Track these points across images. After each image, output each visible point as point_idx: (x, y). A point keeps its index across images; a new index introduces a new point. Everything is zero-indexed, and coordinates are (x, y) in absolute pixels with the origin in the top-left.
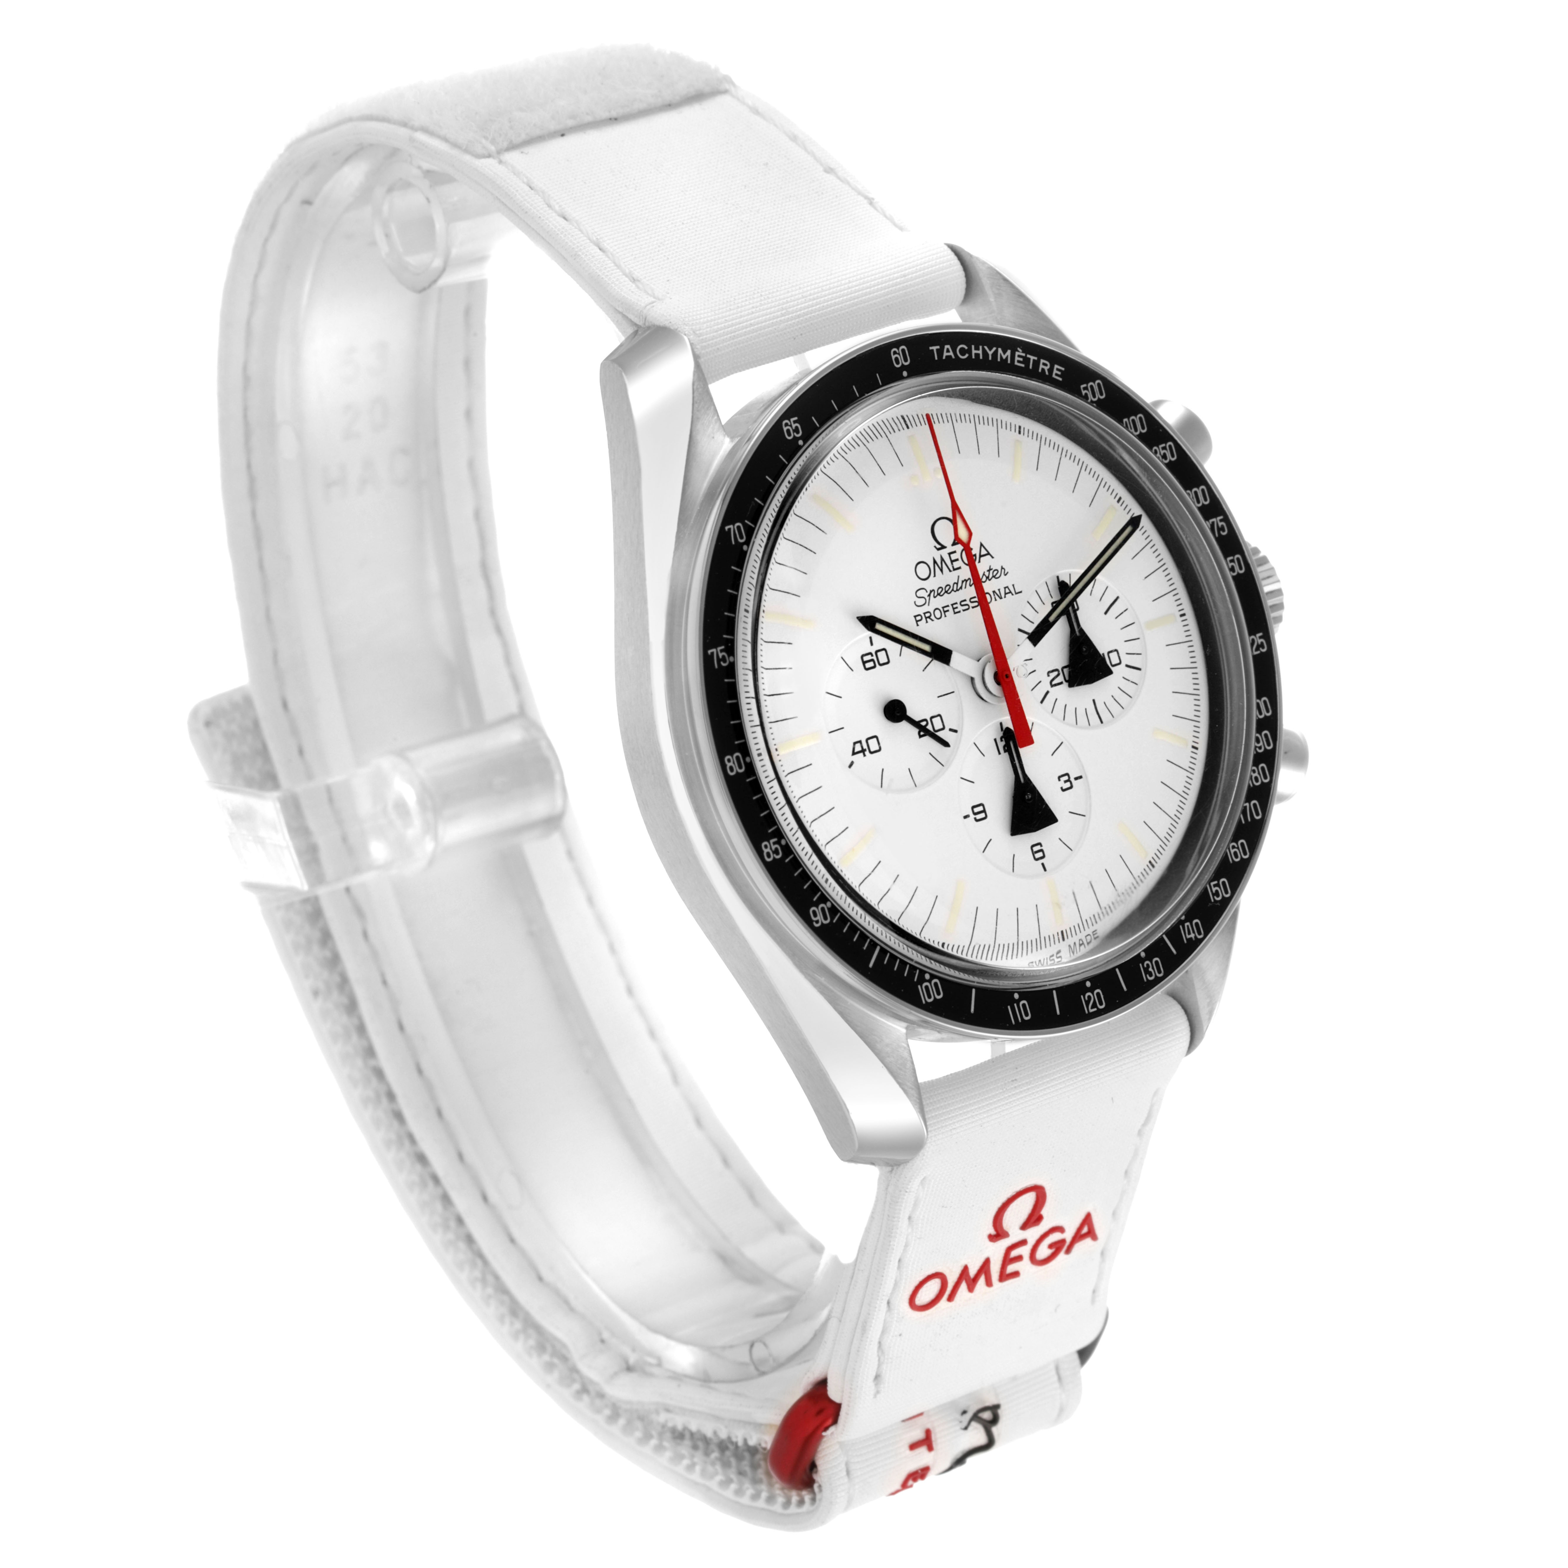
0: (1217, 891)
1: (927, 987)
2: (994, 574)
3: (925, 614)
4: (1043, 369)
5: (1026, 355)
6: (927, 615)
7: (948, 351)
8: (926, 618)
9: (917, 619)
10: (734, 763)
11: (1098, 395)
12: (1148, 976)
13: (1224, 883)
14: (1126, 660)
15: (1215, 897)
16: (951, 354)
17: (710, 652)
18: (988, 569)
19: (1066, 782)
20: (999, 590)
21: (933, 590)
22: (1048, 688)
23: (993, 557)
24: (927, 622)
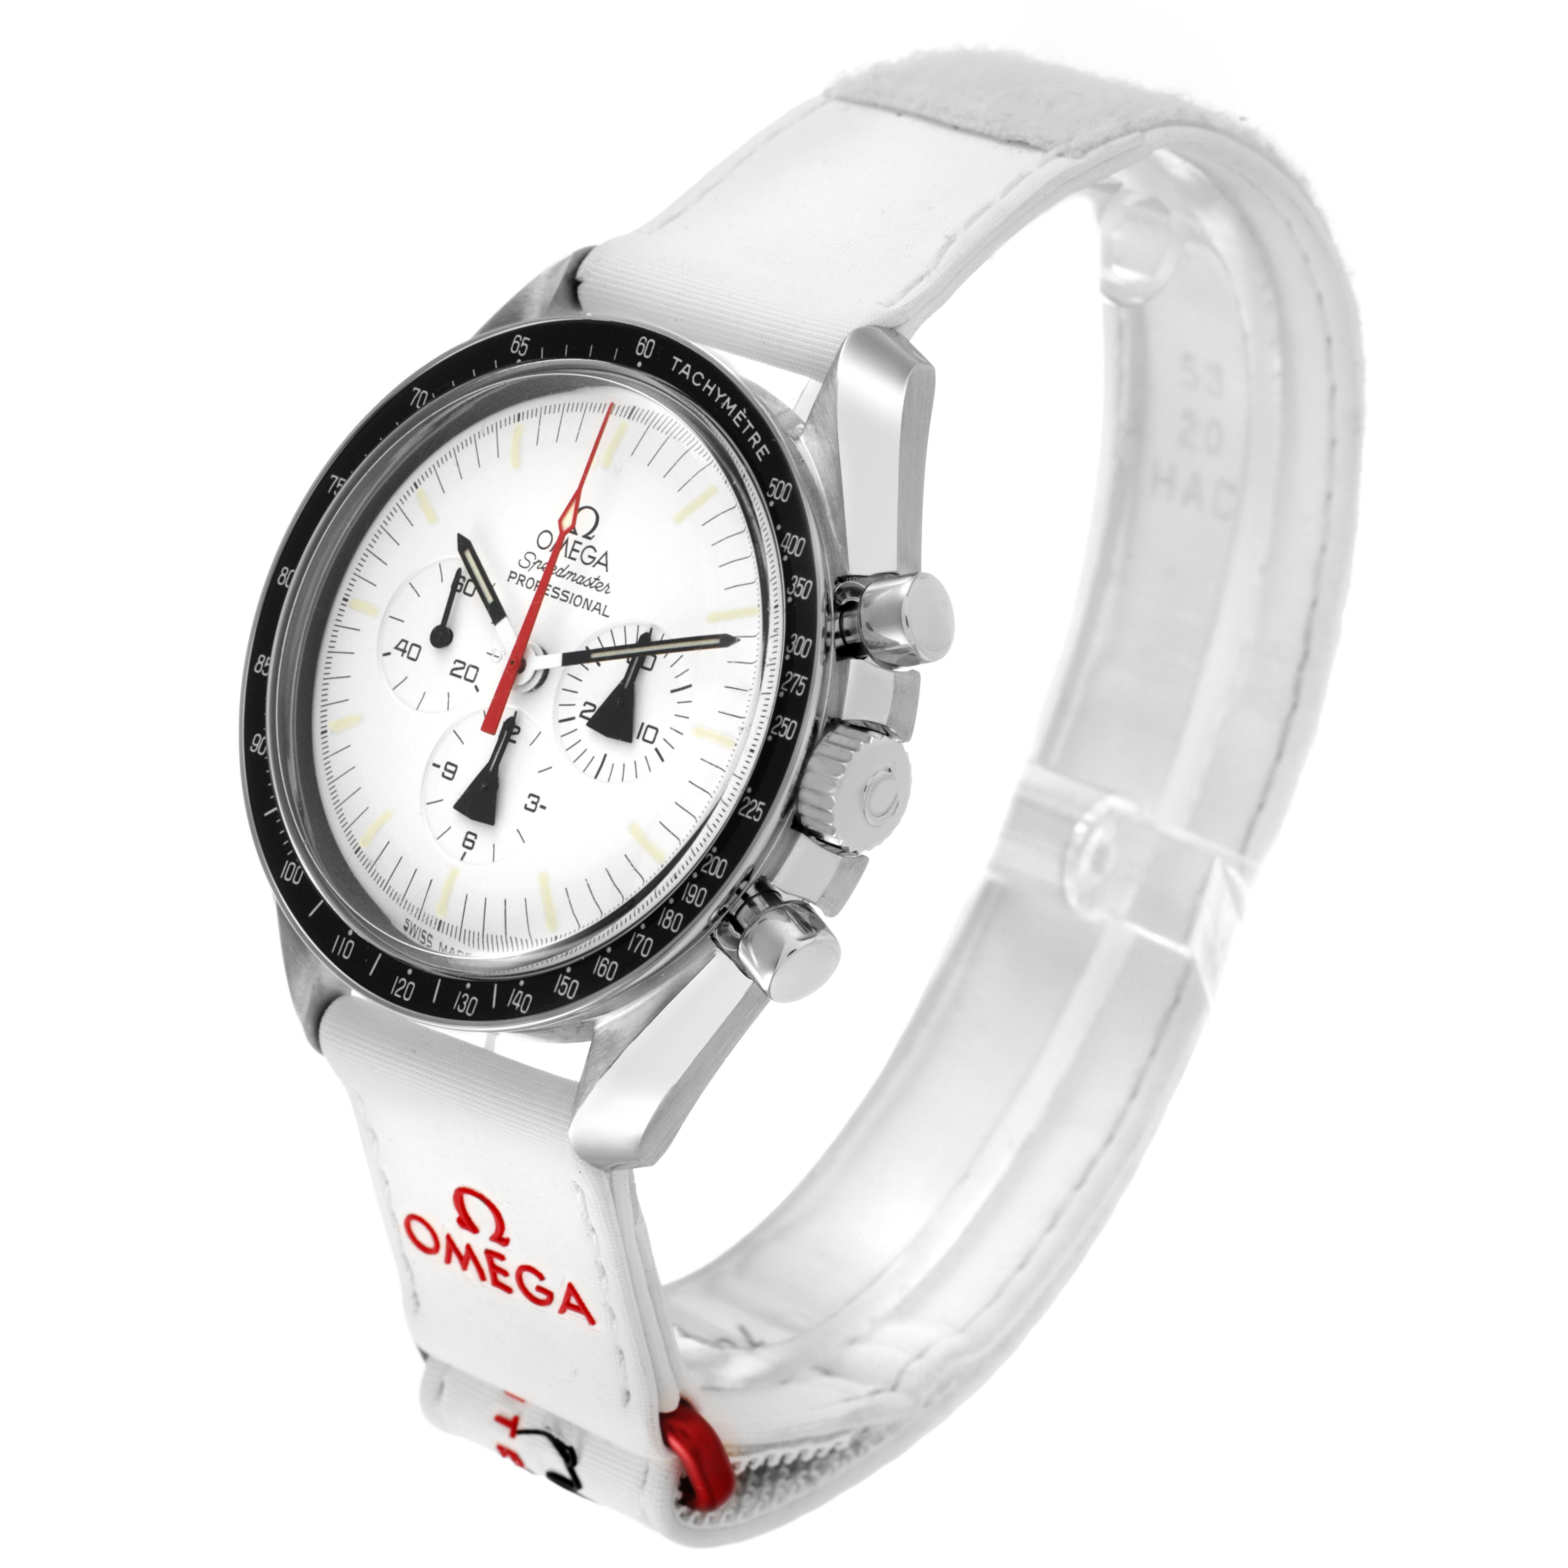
0: (564, 986)
1: (292, 867)
2: (598, 585)
3: (520, 575)
4: (752, 441)
5: (747, 419)
6: (522, 578)
7: (686, 370)
8: (519, 580)
9: (512, 575)
10: (287, 576)
11: (781, 496)
12: (459, 1006)
13: (575, 984)
14: (659, 743)
15: (559, 991)
16: (688, 374)
17: (333, 476)
18: (596, 577)
19: (533, 802)
20: (592, 601)
21: (541, 562)
22: (577, 715)
23: (607, 571)
24: (517, 583)
